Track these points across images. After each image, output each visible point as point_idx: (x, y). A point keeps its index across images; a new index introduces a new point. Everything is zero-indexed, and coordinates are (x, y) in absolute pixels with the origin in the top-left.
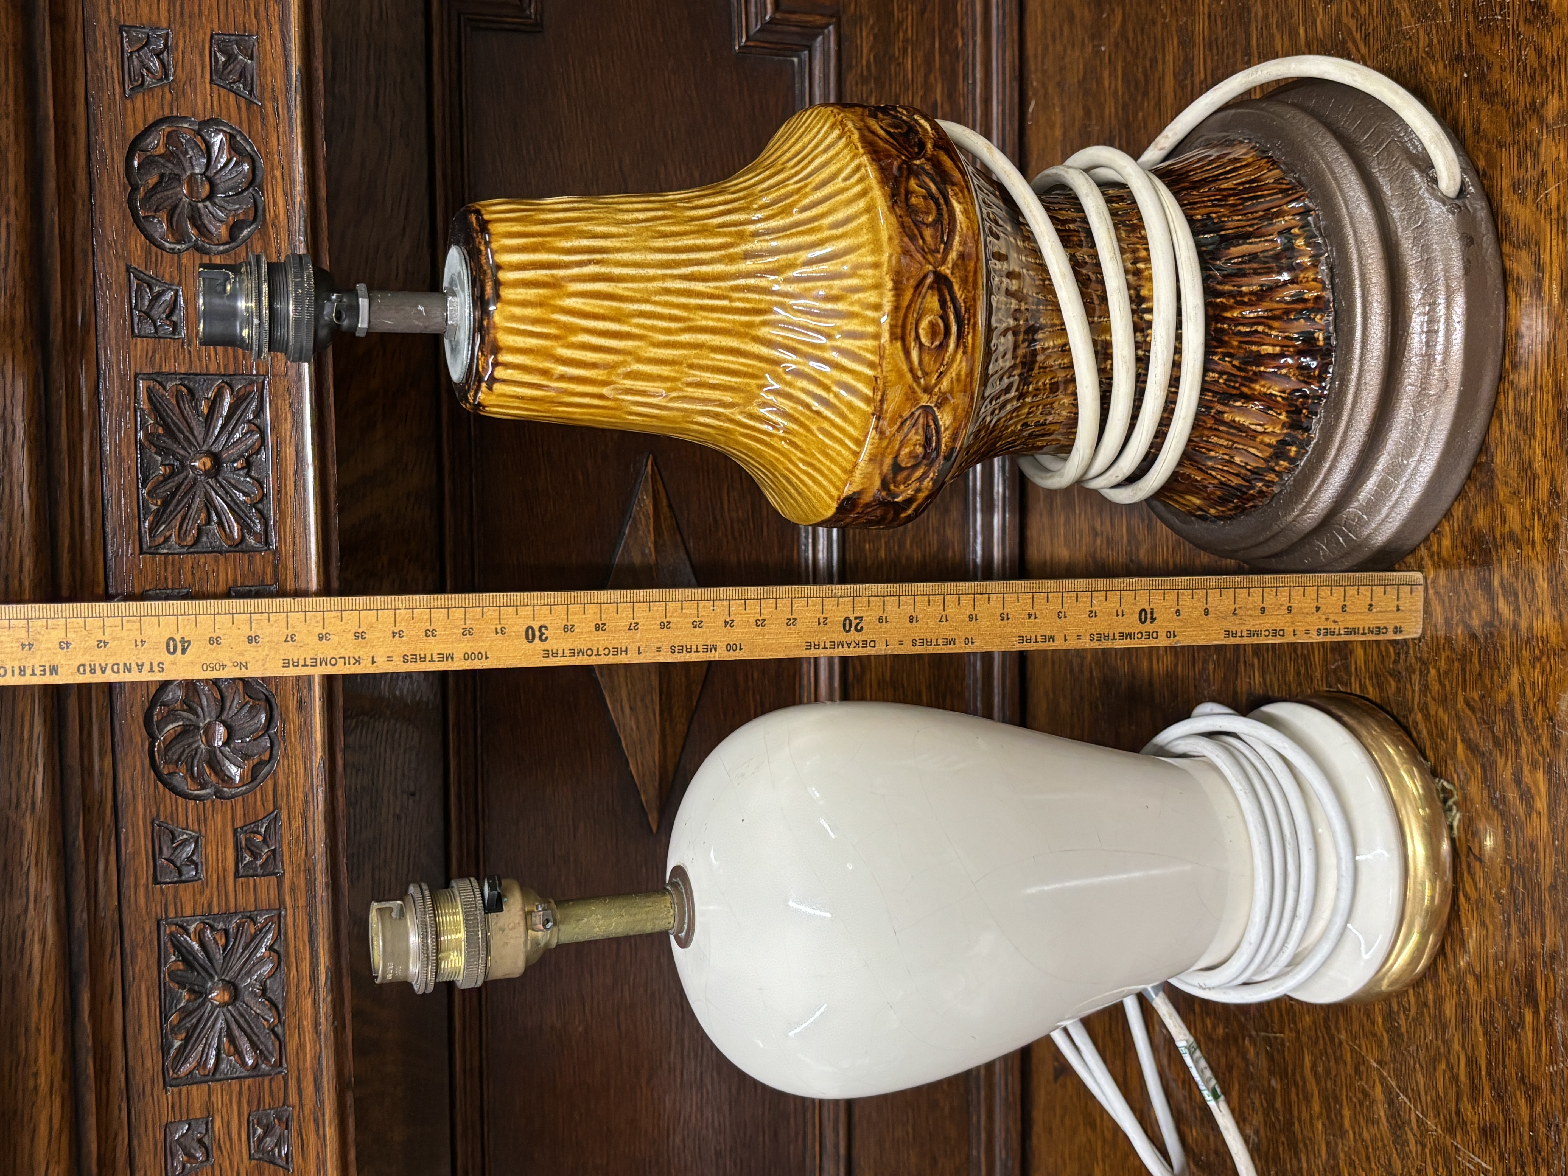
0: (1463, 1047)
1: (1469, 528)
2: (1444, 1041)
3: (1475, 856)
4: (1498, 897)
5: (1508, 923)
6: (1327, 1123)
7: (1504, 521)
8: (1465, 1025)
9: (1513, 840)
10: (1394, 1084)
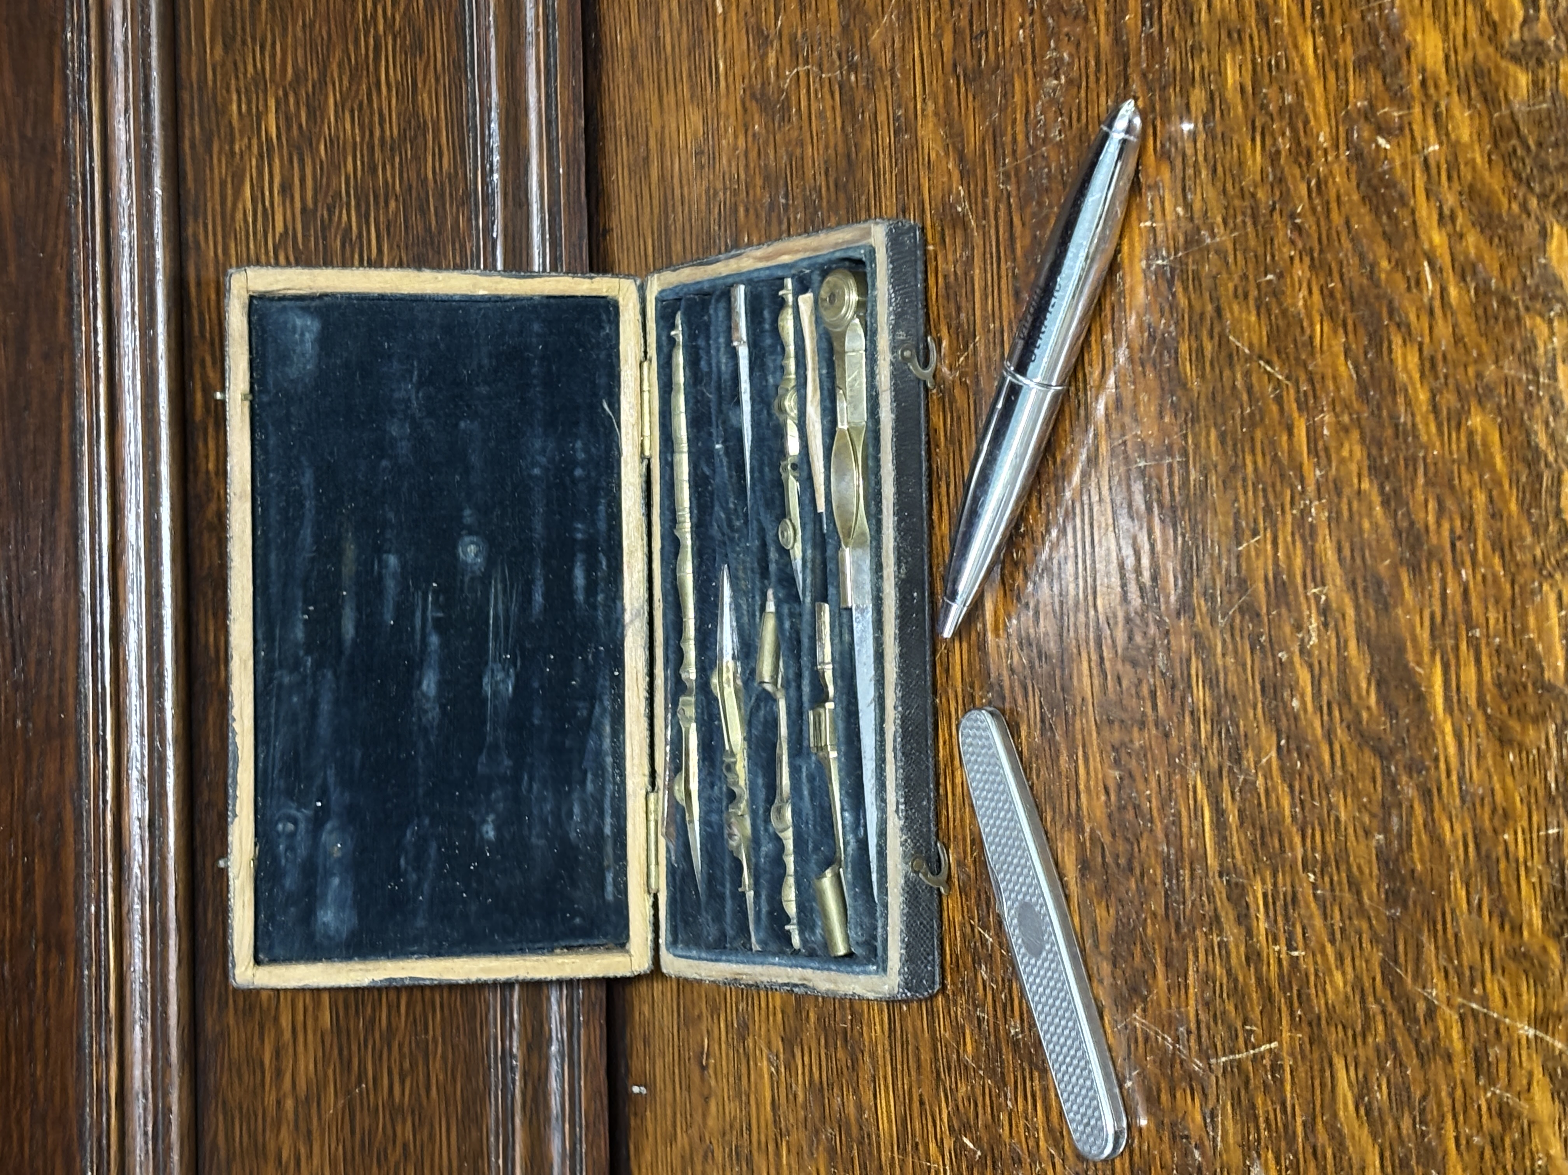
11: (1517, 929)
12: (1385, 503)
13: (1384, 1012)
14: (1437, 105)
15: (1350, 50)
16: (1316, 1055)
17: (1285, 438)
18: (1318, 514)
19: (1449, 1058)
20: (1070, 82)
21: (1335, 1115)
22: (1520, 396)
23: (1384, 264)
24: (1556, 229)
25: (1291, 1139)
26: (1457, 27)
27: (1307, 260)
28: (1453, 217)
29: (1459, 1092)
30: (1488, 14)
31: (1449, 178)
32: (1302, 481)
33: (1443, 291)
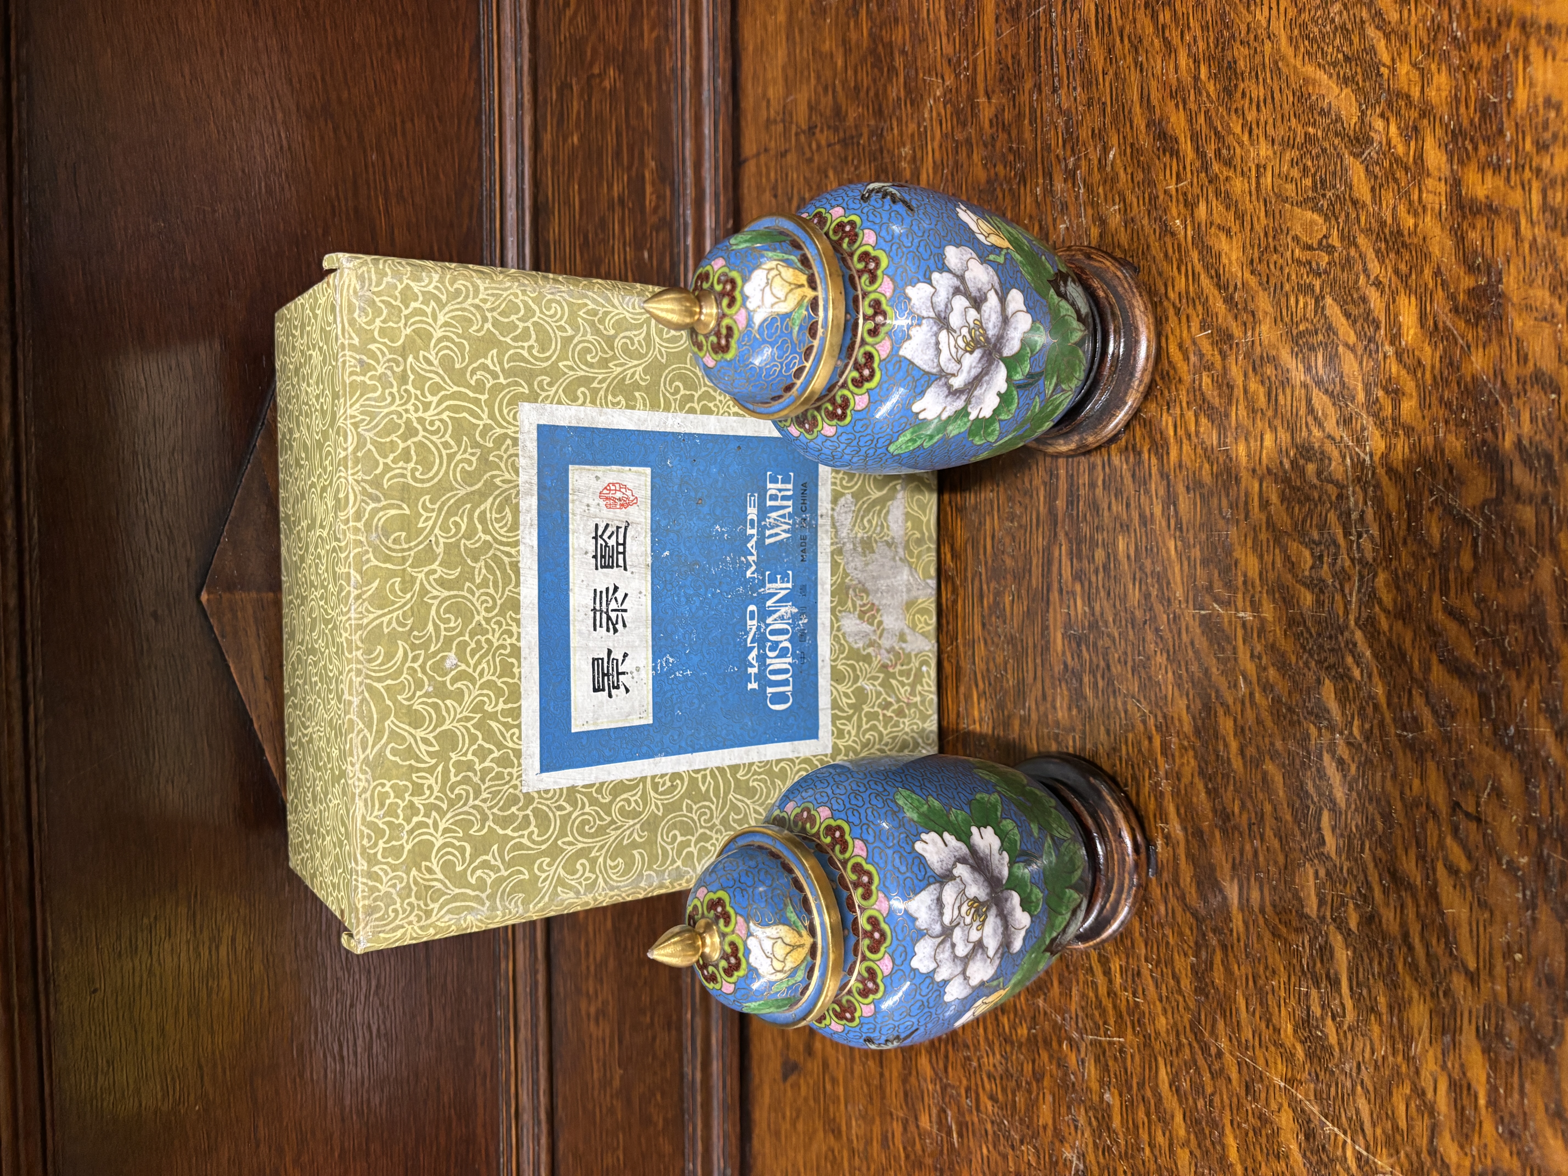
0: (1444, 1067)
1: (1453, 378)
2: (1407, 1058)
3: (1467, 815)
4: (1512, 867)
5: (1532, 905)
6: (1198, 1153)
7: (1523, 358)
8: (1448, 1038)
9: (1540, 791)
10: (1316, 1109)
11: (1277, 1031)
12: (1208, 792)
13: (1190, 1044)
14: (1253, 596)
15: (1198, 553)
16: (1147, 1052)
17: (1146, 742)
18: (1165, 786)
19: (1230, 1080)
20: (1020, 526)
21: (1157, 1085)
22: (1297, 762)
23: (1214, 670)
24: (1327, 681)
25: (1130, 1089)
26: (1268, 559)
27: (1165, 655)
28: (1260, 658)
29: (1235, 1100)
30: (1289, 557)
31: (1259, 637)
32: (1157, 767)
33: (1252, 694)
